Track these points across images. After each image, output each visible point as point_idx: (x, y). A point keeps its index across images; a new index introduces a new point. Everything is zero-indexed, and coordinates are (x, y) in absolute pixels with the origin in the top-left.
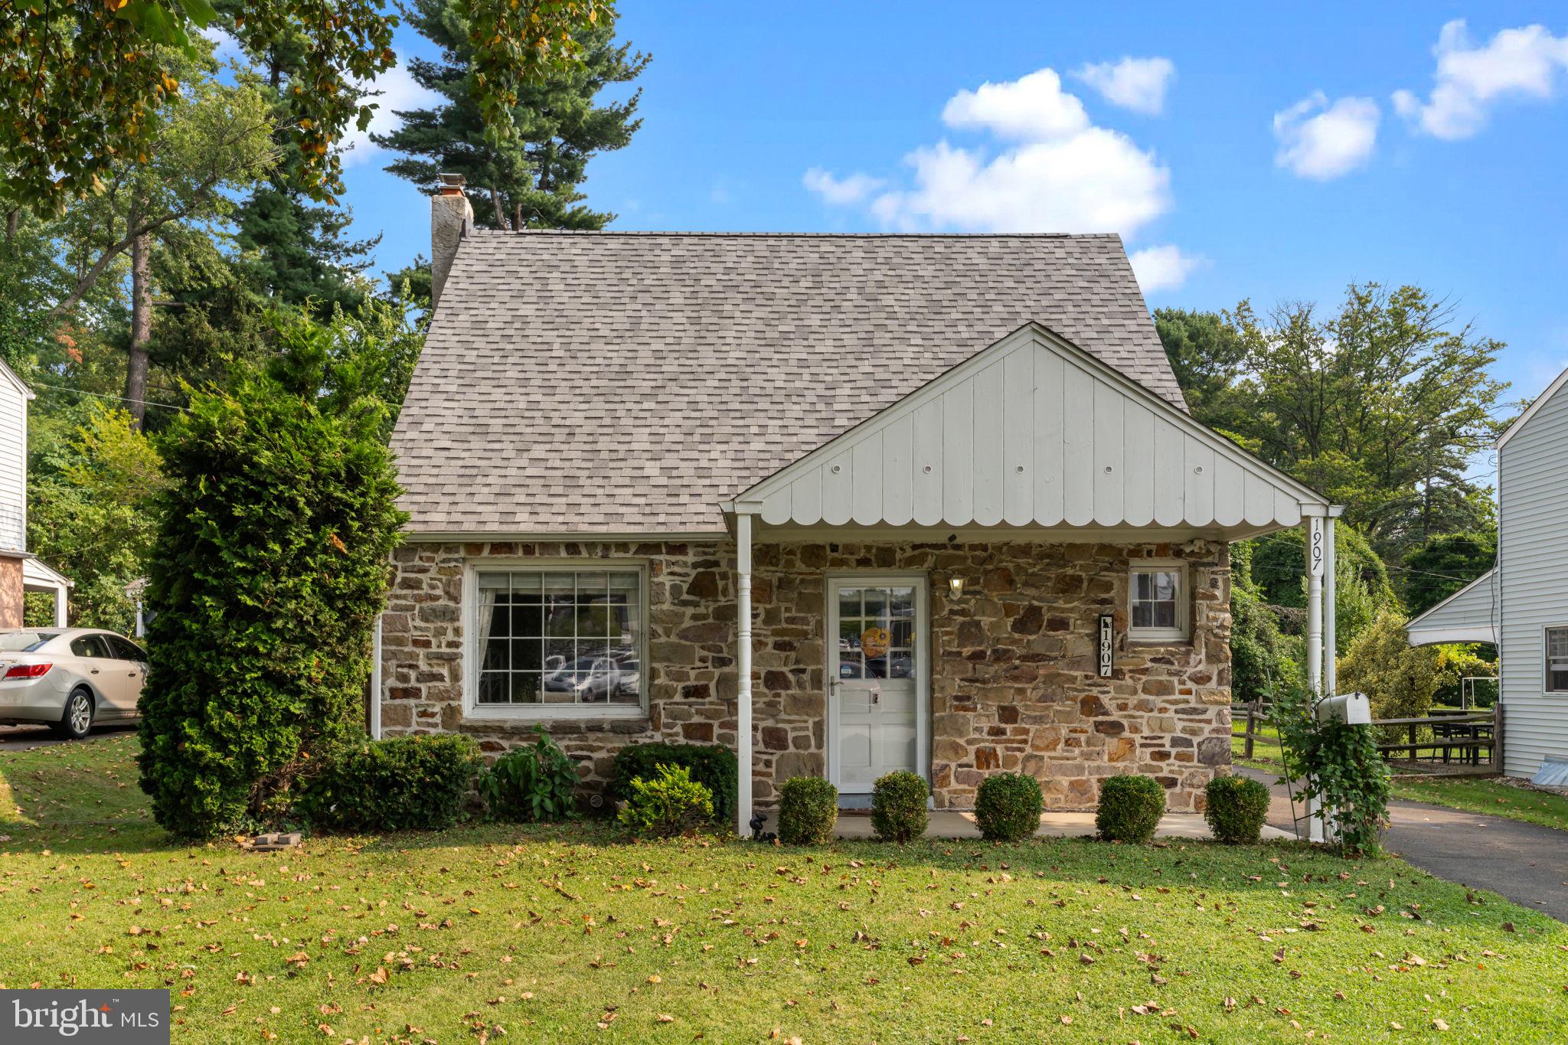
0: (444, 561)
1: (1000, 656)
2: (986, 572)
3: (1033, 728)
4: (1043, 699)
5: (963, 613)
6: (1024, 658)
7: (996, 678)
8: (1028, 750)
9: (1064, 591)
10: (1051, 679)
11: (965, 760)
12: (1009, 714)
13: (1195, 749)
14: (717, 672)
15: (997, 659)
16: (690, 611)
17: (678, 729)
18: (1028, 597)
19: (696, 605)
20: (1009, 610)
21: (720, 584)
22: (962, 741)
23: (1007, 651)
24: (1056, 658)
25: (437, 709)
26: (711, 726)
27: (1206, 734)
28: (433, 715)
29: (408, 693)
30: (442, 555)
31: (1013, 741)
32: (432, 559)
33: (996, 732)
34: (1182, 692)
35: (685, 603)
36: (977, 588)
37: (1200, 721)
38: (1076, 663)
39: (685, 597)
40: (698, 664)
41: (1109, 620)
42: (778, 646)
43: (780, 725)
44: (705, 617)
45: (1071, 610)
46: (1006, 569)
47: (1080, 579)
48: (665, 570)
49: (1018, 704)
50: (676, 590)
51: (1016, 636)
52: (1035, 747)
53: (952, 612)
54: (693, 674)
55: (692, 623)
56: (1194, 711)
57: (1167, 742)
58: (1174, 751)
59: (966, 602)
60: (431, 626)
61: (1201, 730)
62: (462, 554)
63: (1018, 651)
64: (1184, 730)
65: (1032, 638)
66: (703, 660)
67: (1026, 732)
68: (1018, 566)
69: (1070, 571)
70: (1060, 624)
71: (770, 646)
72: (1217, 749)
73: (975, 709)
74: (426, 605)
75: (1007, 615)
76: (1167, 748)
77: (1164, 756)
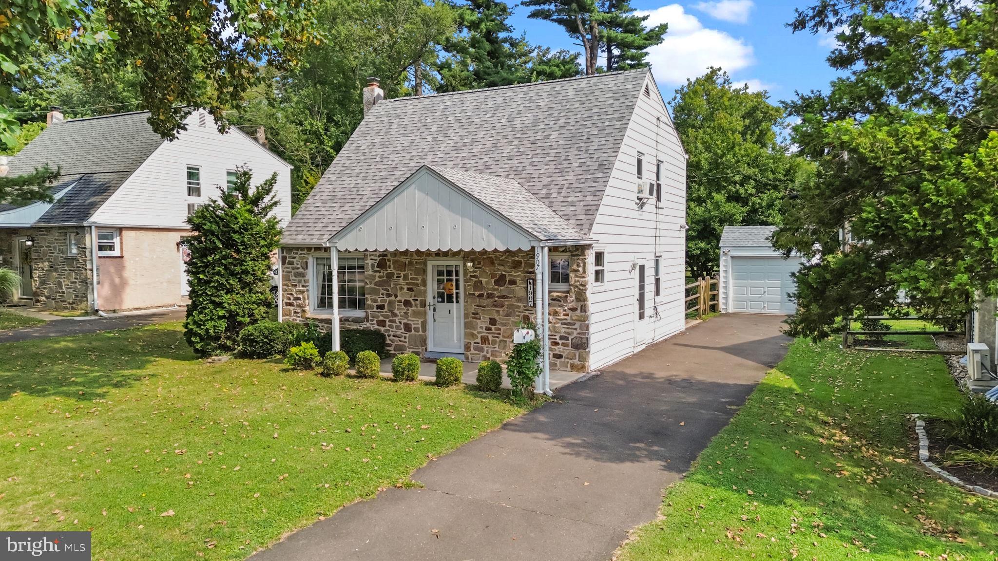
0: (301, 254)
1: (490, 296)
2: (484, 259)
3: (502, 328)
4: (508, 315)
5: (475, 276)
6: (499, 297)
7: (488, 306)
8: (501, 336)
9: (514, 268)
10: (511, 306)
11: (476, 341)
12: (493, 322)
13: (570, 341)
14: (388, 299)
15: (488, 297)
16: (378, 274)
17: (375, 322)
18: (501, 270)
19: (380, 272)
20: (493, 275)
21: (388, 263)
22: (475, 332)
23: (492, 294)
24: (511, 298)
25: (299, 311)
26: (385, 321)
27: (575, 335)
28: (298, 313)
29: (291, 304)
30: (299, 252)
31: (494, 333)
32: (297, 254)
33: (488, 329)
34: (564, 315)
35: (376, 271)
36: (480, 266)
37: (572, 329)
38: (519, 300)
39: (376, 269)
40: (381, 296)
41: (531, 281)
42: (409, 289)
43: (409, 322)
44: (383, 277)
45: (517, 276)
46: (491, 258)
47: (520, 262)
48: (369, 258)
49: (497, 318)
50: (373, 265)
51: (496, 287)
52: (504, 337)
53: (471, 276)
54: (379, 300)
55: (379, 279)
56: (570, 324)
57: (558, 337)
58: (560, 342)
59: (476, 272)
60: (297, 279)
61: (573, 333)
62: (305, 251)
63: (497, 294)
64: (565, 332)
65: (502, 288)
66: (383, 294)
67: (500, 329)
68: (496, 256)
69: (517, 259)
70: (513, 282)
71: (406, 289)
72: (580, 342)
73: (480, 319)
74: (296, 271)
75: (492, 278)
76: (558, 340)
77: (557, 344)
